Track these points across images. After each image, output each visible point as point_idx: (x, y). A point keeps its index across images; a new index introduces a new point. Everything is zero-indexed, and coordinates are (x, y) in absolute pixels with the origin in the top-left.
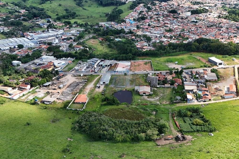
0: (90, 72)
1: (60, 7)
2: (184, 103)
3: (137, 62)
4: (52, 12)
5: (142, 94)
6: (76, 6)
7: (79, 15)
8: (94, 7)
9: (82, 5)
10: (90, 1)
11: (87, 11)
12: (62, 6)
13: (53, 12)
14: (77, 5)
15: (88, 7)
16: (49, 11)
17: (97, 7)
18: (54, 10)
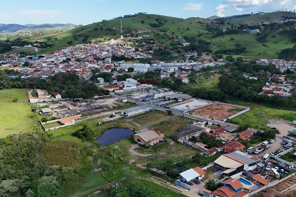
0: (138, 101)
1: (232, 42)
2: (168, 181)
3: (225, 105)
4: (217, 47)
5: (137, 141)
6: (255, 41)
7: (250, 52)
8: (283, 43)
9: (265, 41)
10: (281, 36)
11: (267, 47)
12: (234, 40)
13: (219, 47)
14: (257, 40)
15: (274, 43)
16: (215, 46)
17: (287, 43)
18: (222, 45)
